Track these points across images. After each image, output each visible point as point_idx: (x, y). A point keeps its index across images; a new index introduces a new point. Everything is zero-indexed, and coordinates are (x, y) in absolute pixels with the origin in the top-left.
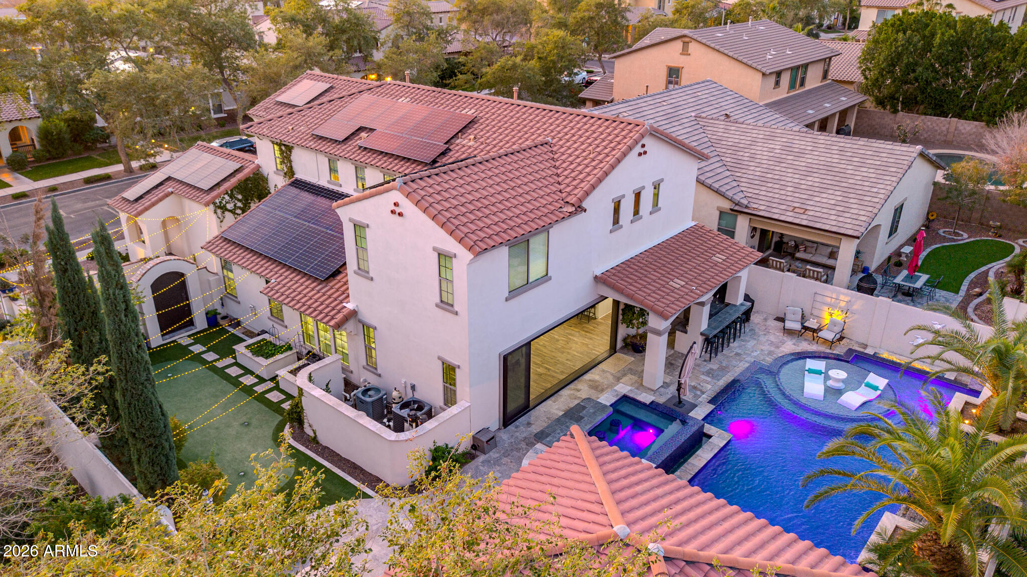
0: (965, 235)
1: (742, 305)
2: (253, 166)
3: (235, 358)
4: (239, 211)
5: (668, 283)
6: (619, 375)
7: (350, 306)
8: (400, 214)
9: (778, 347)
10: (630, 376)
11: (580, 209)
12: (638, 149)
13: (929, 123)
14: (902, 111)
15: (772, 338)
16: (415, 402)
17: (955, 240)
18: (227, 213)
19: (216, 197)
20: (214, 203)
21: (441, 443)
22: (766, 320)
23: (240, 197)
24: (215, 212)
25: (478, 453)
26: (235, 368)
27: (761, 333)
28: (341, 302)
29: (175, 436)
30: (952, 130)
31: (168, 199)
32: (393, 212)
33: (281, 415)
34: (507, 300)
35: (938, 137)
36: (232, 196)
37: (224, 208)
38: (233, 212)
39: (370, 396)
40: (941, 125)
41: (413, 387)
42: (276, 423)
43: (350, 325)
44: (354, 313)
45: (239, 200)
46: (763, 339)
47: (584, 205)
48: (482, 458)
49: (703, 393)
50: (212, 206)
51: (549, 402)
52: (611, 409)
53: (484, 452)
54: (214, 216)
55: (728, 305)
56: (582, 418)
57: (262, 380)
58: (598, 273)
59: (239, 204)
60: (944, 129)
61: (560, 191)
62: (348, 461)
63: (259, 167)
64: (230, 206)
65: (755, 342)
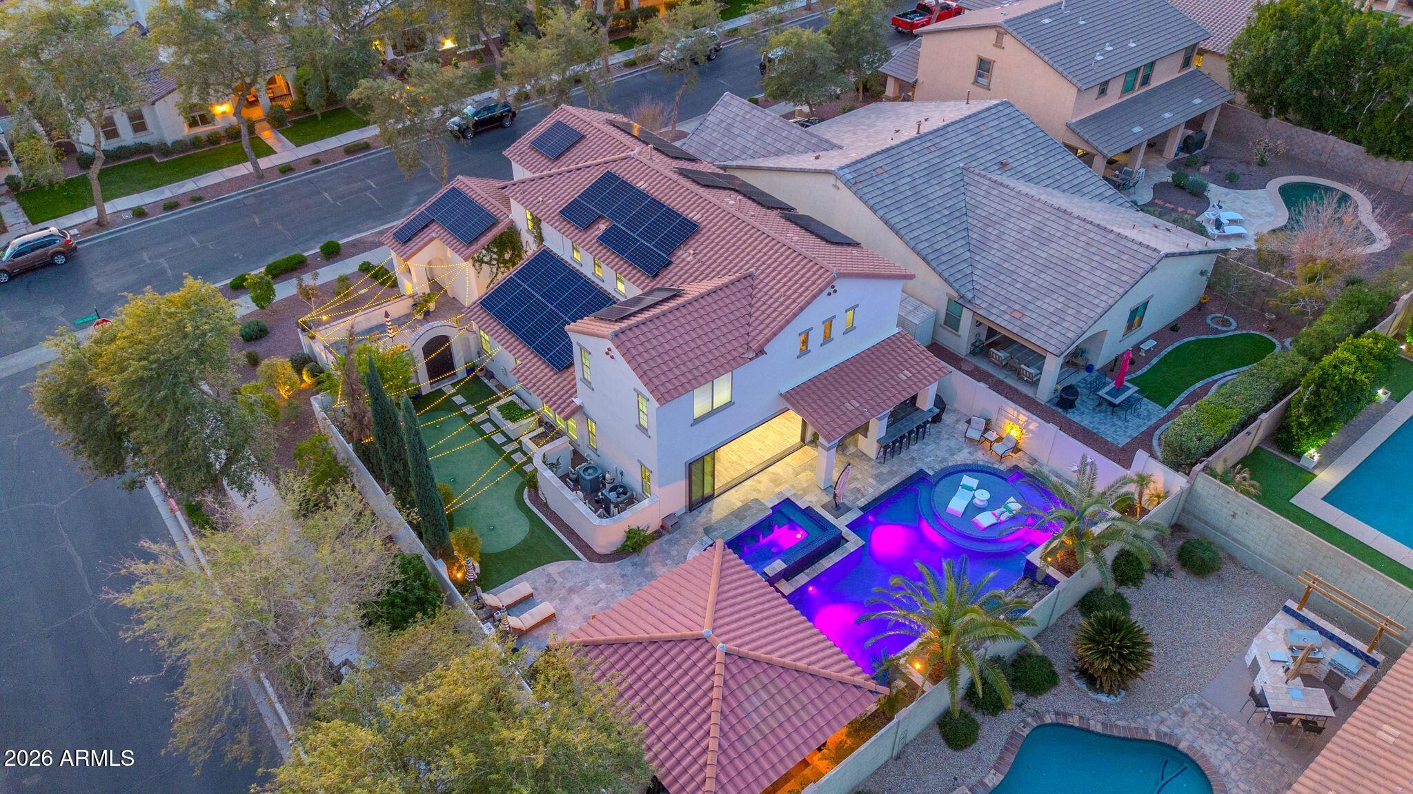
0: (1234, 324)
1: (930, 411)
2: (506, 221)
3: (488, 413)
4: (494, 262)
5: (844, 404)
6: (799, 470)
7: (577, 401)
8: (612, 357)
9: (953, 454)
10: (808, 472)
11: (761, 352)
12: (829, 290)
13: (1303, 137)
14: (1276, 115)
15: (953, 444)
16: (621, 486)
17: (1217, 331)
18: (484, 265)
19: (474, 253)
20: (473, 258)
21: (634, 527)
22: (957, 421)
23: (495, 250)
24: (474, 265)
25: (664, 532)
26: (488, 424)
27: (946, 436)
28: (571, 396)
29: (447, 510)
30: (1328, 149)
31: (433, 243)
32: (607, 354)
33: (524, 477)
34: (692, 425)
35: (1311, 156)
36: (488, 250)
37: (481, 261)
38: (489, 263)
39: (589, 475)
40: (1317, 142)
41: (622, 473)
42: (518, 484)
43: (577, 416)
44: (580, 408)
45: (495, 253)
46: (943, 443)
47: (766, 349)
48: (666, 537)
49: (863, 496)
50: (471, 261)
51: (732, 491)
52: (771, 511)
53: (669, 532)
54: (473, 269)
55: (918, 409)
56: (745, 517)
57: (510, 440)
58: (783, 391)
59: (495, 256)
60: (1319, 147)
61: (748, 334)
62: (568, 526)
63: (512, 221)
64: (485, 259)
65: (935, 446)
